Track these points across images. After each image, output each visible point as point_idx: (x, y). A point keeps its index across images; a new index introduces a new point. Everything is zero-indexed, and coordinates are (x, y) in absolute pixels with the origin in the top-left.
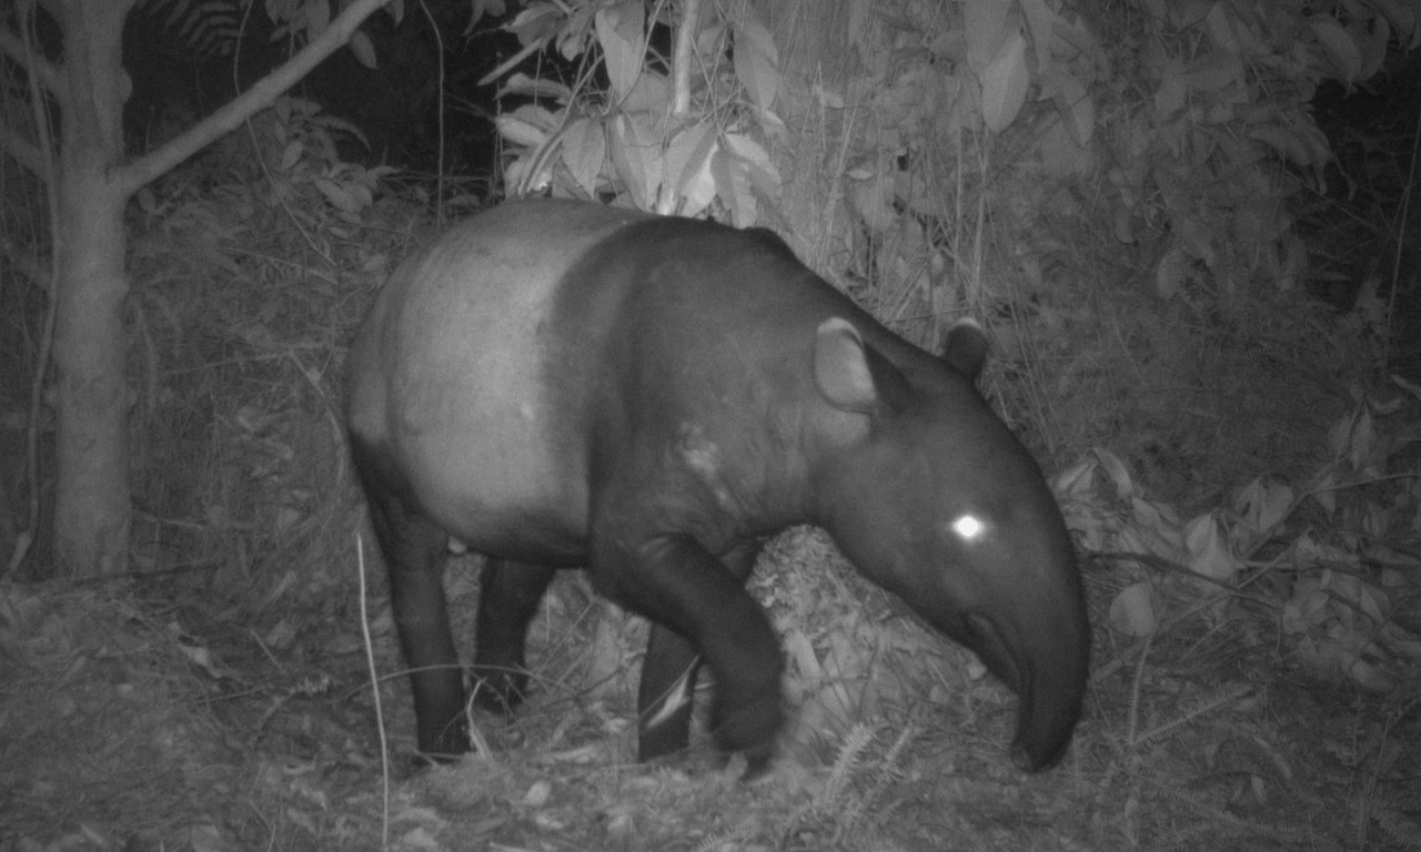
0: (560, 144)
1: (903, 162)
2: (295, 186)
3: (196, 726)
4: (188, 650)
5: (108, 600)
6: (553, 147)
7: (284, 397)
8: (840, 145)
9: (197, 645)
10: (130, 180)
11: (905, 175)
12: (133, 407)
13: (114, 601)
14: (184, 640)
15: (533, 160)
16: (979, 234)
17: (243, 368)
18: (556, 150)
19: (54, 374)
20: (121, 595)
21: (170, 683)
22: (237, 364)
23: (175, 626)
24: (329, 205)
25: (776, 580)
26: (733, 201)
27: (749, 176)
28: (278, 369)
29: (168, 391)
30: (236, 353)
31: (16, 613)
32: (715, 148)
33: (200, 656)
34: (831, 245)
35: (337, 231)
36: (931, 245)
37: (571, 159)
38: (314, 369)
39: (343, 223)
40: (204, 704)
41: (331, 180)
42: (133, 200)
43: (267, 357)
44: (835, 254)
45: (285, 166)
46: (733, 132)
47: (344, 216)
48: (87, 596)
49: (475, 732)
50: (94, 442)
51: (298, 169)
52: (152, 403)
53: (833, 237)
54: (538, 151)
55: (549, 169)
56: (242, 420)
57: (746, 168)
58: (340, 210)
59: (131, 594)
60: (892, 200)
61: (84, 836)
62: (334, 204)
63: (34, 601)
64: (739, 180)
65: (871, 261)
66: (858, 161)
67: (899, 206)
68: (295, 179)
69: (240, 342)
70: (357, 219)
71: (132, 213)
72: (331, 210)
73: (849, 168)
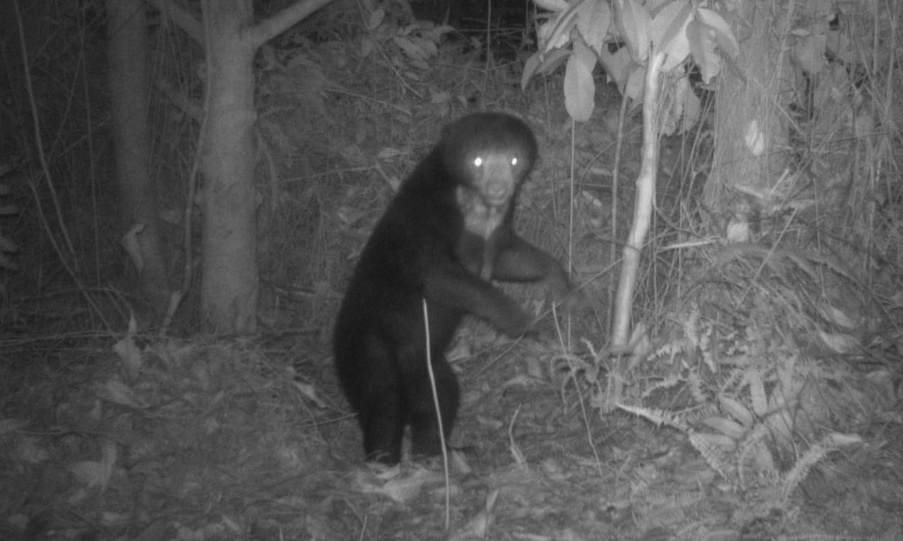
0: (576, 14)
1: (834, 23)
2: (380, 42)
3: (307, 444)
4: (300, 386)
5: (242, 350)
6: (571, 15)
7: (372, 199)
8: (786, 11)
9: (307, 383)
10: (256, 38)
11: (835, 34)
12: (260, 205)
13: (246, 351)
14: (297, 379)
15: (557, 21)
16: (890, 78)
17: (342, 177)
18: (573, 20)
19: (201, 182)
20: (250, 347)
21: (287, 411)
22: (337, 174)
23: (291, 369)
24: (405, 56)
25: (736, 335)
26: (703, 58)
27: (716, 40)
28: (368, 177)
29: (286, 194)
30: (337, 166)
31: (173, 360)
32: (690, 18)
33: (309, 391)
34: (780, 87)
35: (412, 75)
36: (853, 86)
37: (583, 26)
38: (395, 178)
39: (416, 69)
40: (313, 426)
41: (405, 37)
42: (259, 54)
43: (360, 169)
44: (782, 92)
45: (373, 27)
46: (703, 7)
47: (416, 63)
48: (226, 348)
49: (515, 448)
50: (230, 232)
51: (382, 29)
52: (275, 205)
53: (781, 80)
54: (562, 15)
55: (568, 33)
56: (341, 216)
57: (712, 33)
58: (413, 60)
59: (259, 345)
60: (824, 52)
61: (225, 524)
62: (408, 55)
63: (187, 350)
64: (707, 44)
65: (809, 96)
66: (800, 23)
67: (830, 57)
68: (379, 37)
69: (339, 158)
70: (425, 66)
71: (257, 61)
72: (407, 60)
73: (794, 28)
